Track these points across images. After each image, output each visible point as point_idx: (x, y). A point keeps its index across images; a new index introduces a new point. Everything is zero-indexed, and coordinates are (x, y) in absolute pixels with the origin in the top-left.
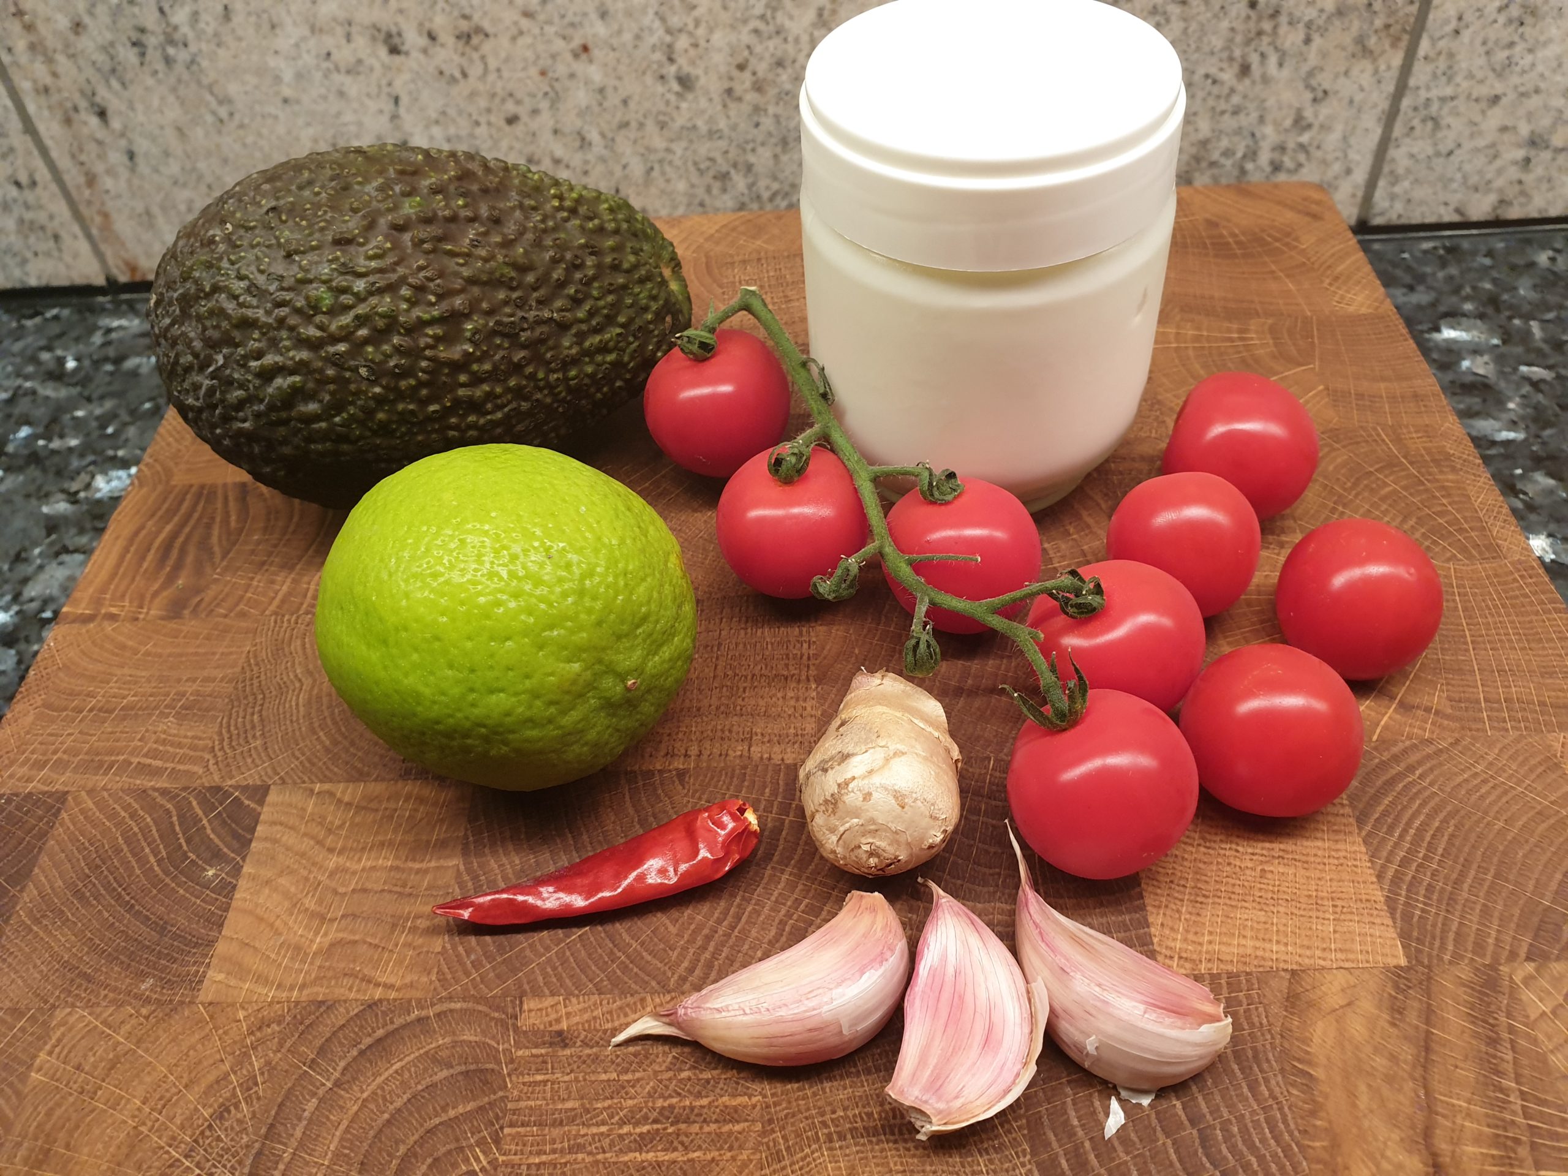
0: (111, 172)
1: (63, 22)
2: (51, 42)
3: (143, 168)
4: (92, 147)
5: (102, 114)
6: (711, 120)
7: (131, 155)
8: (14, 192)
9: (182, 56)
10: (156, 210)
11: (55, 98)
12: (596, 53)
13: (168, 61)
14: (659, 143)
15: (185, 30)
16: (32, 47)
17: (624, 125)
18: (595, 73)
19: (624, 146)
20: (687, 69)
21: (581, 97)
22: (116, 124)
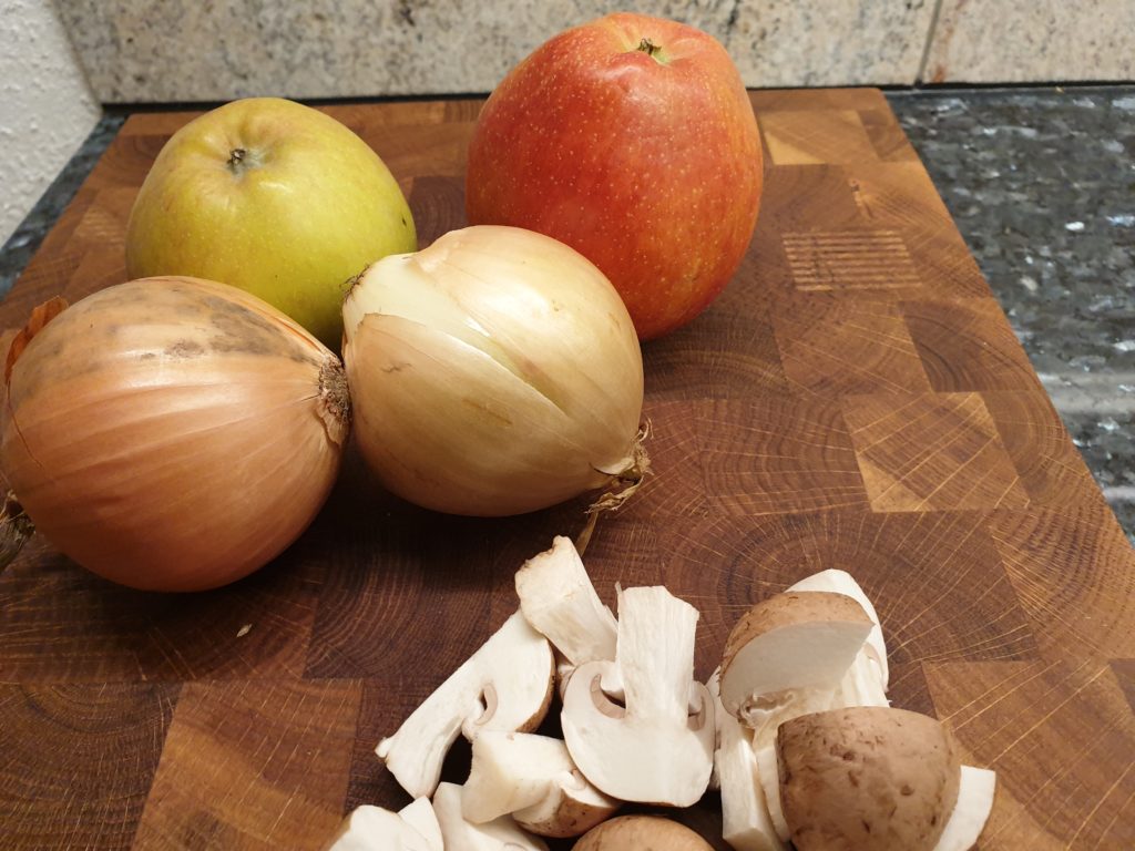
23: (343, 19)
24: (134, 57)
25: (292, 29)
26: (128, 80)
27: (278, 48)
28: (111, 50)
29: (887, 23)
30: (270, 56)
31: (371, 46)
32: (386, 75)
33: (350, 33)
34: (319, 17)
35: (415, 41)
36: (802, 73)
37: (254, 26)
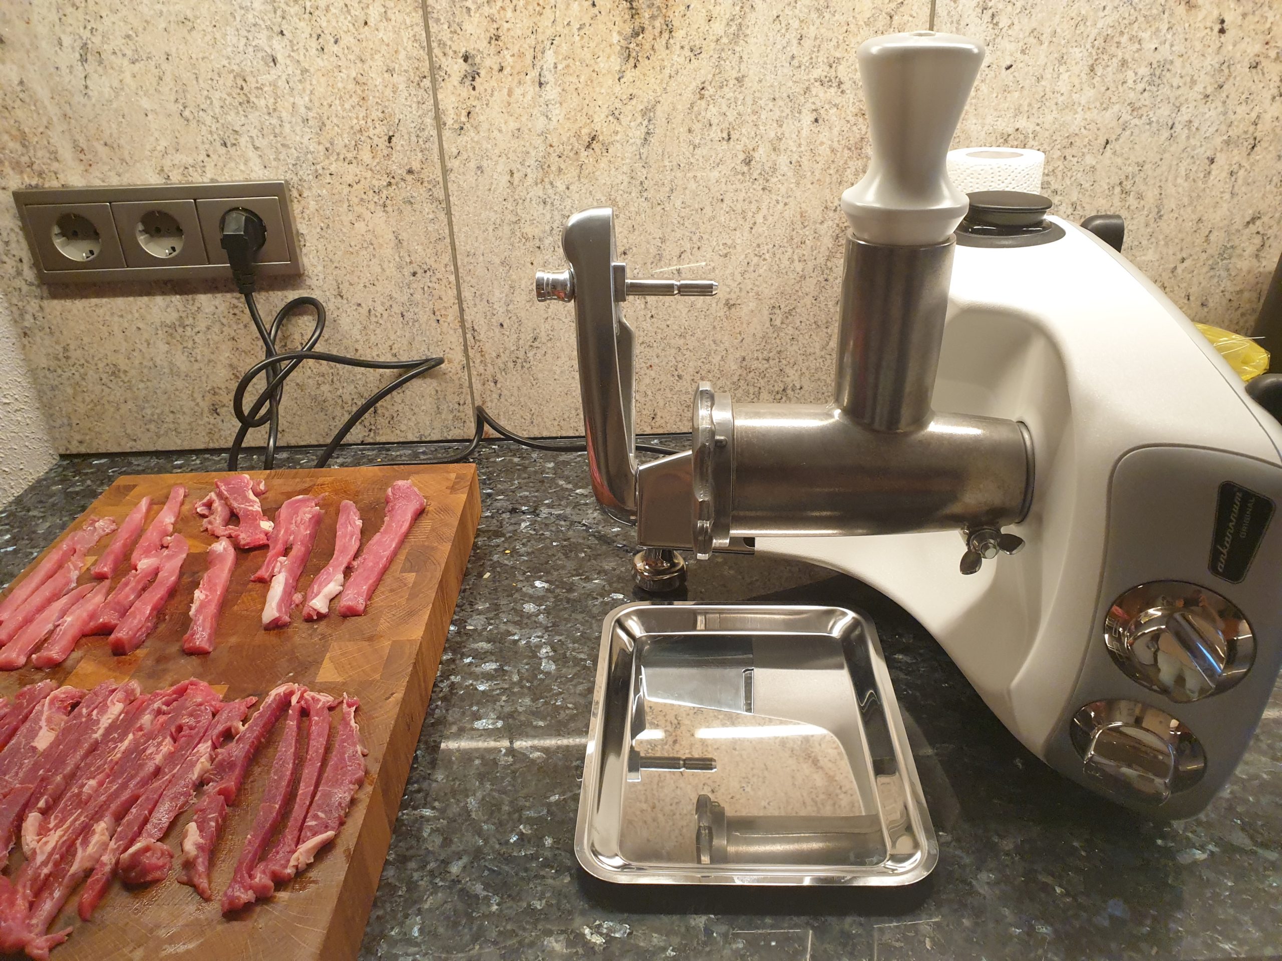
0: (491, 401)
1: (494, 354)
2: (488, 361)
3: (502, 400)
4: (488, 393)
5: (496, 383)
6: (687, 389)
7: (500, 395)
8: (457, 406)
9: (527, 365)
10: (502, 413)
11: (483, 377)
12: (654, 367)
13: (523, 367)
14: (670, 396)
15: (531, 358)
16: (481, 362)
17: (660, 390)
18: (652, 373)
19: (658, 397)
20: (681, 373)
21: (647, 380)
22: (499, 386)
23: (184, 413)
24: (79, 431)
25: (159, 418)
26: (75, 443)
27: (152, 427)
28: (67, 428)
29: (452, 411)
30: (148, 430)
31: (198, 425)
32: (207, 439)
33: (188, 419)
34: (172, 412)
35: (220, 423)
36: (418, 435)
37: (140, 417)
